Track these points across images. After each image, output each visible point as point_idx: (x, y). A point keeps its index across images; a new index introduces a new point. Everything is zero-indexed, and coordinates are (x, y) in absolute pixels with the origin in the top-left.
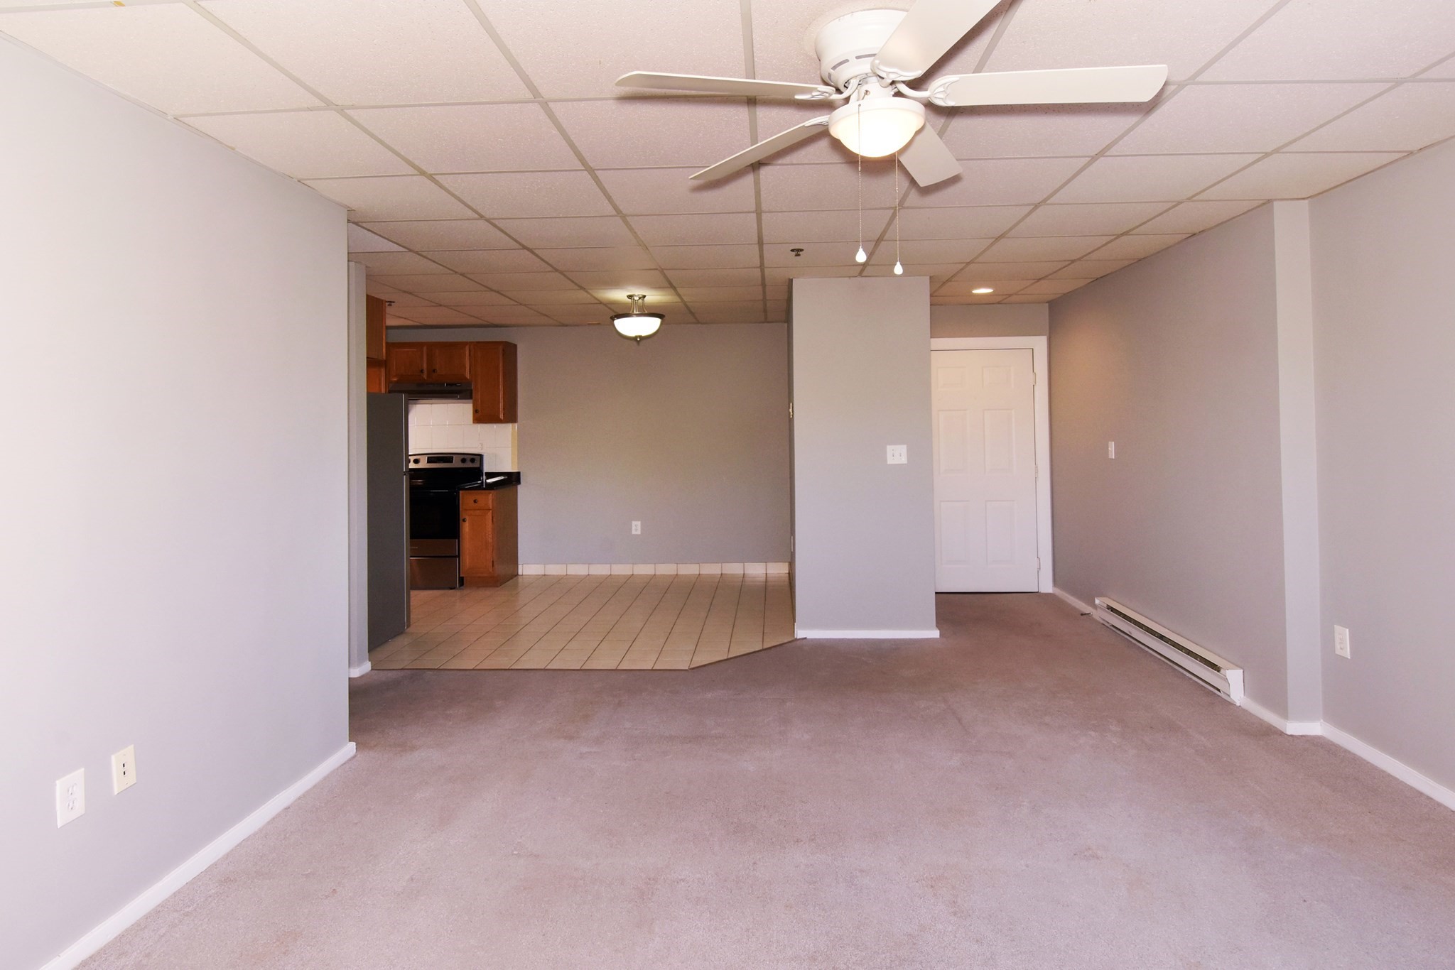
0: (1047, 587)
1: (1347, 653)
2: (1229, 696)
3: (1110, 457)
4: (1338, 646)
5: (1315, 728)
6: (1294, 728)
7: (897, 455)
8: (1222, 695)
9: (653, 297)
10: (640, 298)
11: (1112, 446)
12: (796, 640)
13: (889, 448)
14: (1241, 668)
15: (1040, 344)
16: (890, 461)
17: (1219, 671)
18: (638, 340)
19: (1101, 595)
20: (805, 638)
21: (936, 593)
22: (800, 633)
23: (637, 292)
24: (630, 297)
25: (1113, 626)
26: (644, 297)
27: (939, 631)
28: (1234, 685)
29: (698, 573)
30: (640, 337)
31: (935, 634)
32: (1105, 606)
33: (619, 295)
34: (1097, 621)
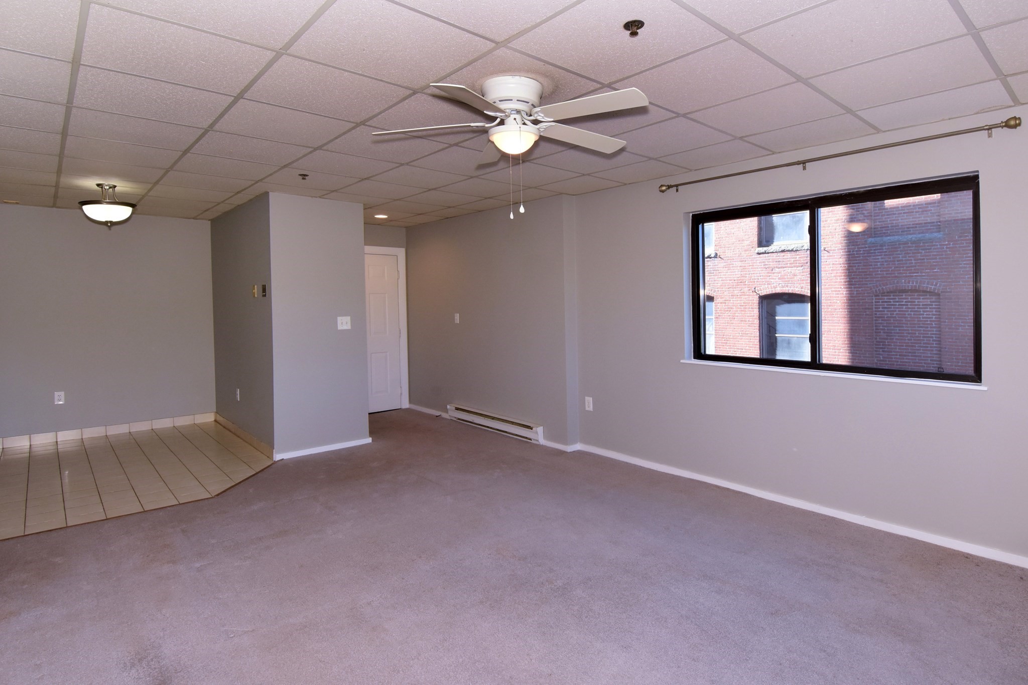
0: (406, 404)
1: (591, 409)
2: (538, 441)
3: (456, 322)
4: (587, 406)
5: (578, 447)
6: (570, 448)
7: (344, 323)
8: (533, 441)
9: (122, 186)
10: (110, 188)
11: (457, 316)
12: (275, 462)
13: (339, 319)
14: (542, 426)
15: (401, 252)
16: (340, 327)
17: (532, 429)
18: (109, 225)
19: (450, 403)
20: (283, 459)
21: (369, 414)
22: (278, 457)
23: (107, 182)
24: (98, 185)
25: (459, 419)
26: (115, 187)
27: (371, 438)
28: (539, 436)
29: (128, 431)
30: (111, 222)
31: (369, 440)
32: (454, 408)
33: (90, 183)
34: (448, 419)
